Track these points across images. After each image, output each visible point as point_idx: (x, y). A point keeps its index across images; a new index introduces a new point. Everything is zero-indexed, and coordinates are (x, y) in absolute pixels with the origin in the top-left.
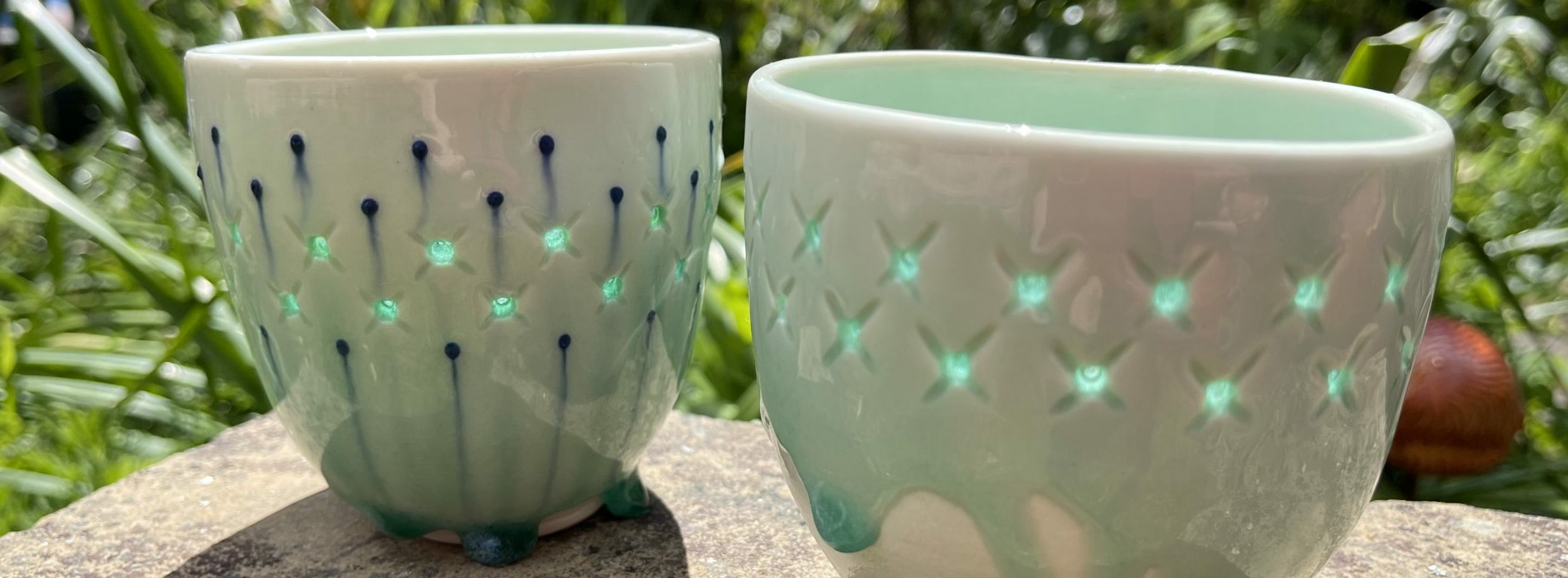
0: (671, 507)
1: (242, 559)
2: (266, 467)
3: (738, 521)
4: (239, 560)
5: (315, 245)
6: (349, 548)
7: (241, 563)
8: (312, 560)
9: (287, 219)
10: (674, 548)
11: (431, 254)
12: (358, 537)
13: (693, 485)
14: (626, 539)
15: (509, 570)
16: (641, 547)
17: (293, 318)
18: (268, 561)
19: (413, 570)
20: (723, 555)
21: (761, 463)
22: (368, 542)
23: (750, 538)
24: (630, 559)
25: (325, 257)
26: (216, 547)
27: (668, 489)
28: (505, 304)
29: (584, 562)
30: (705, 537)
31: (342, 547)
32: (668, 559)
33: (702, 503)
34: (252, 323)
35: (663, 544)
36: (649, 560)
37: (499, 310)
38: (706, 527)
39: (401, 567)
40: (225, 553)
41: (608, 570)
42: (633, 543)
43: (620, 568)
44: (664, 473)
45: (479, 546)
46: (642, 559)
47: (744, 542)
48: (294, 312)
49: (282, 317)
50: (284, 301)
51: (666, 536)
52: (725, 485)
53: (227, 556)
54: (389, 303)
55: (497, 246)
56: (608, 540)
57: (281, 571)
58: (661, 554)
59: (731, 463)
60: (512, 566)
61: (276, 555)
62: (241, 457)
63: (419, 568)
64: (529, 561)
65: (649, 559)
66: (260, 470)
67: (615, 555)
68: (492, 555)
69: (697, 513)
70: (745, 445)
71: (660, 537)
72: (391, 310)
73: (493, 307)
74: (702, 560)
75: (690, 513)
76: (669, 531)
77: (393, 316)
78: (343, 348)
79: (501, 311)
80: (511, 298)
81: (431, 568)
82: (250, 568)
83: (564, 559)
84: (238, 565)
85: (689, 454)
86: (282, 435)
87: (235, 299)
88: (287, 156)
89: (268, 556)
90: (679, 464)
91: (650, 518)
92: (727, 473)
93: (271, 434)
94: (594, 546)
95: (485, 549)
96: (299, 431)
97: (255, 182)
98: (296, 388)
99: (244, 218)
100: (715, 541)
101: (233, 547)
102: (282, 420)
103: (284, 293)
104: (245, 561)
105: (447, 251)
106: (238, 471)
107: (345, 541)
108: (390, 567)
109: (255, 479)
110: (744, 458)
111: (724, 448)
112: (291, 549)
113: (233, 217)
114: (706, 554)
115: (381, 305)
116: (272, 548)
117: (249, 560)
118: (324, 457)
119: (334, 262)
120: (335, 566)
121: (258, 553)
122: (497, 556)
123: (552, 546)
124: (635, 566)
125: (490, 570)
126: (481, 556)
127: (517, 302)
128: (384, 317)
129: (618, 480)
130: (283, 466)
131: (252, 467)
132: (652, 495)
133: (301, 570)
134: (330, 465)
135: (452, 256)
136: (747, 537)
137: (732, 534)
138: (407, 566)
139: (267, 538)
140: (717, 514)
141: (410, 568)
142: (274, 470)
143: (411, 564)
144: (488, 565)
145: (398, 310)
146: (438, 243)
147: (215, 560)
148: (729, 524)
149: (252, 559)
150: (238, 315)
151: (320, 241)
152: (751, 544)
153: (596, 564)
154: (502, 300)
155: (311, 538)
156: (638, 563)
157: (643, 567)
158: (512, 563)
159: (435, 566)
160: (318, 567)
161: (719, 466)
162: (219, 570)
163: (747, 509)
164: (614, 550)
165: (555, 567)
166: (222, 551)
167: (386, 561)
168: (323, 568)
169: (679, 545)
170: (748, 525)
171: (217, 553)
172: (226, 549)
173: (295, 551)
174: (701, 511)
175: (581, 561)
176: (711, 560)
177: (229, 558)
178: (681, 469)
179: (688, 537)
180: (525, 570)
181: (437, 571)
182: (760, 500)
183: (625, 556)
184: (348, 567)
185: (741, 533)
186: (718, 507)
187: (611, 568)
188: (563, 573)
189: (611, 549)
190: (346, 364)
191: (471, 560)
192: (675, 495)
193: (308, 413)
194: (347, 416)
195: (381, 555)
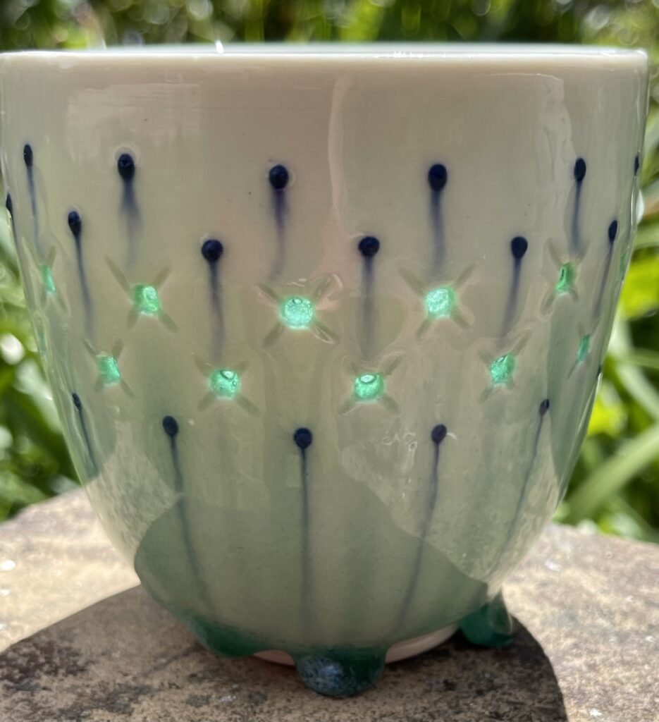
0: (540, 638)
1: (43, 665)
2: (72, 553)
3: (623, 663)
4: (40, 666)
5: (143, 296)
6: (164, 661)
7: (41, 670)
8: (121, 672)
9: (109, 262)
10: (548, 693)
11: (284, 315)
12: (174, 647)
13: (563, 612)
14: (487, 675)
15: (350, 703)
16: (507, 687)
17: (112, 386)
18: (72, 669)
19: (237, 693)
20: (610, 707)
21: (644, 590)
22: (186, 655)
23: (641, 687)
24: (494, 702)
25: (154, 312)
26: (14, 647)
27: (534, 615)
28: (371, 382)
29: (438, 701)
30: (584, 682)
31: (156, 658)
32: (541, 705)
33: (575, 636)
34: (63, 387)
35: (534, 685)
36: (518, 706)
37: (363, 390)
38: (584, 668)
39: (224, 689)
40: (24, 655)
41: (469, 714)
42: (497, 681)
43: (484, 713)
44: (526, 593)
45: (316, 671)
46: (509, 703)
47: (635, 693)
48: (114, 379)
49: (99, 384)
50: (103, 365)
51: (536, 674)
52: (603, 615)
53: (26, 659)
54: (229, 374)
55: (368, 308)
56: (466, 674)
57: (86, 683)
58: (533, 698)
59: (606, 588)
60: (354, 699)
61: (81, 662)
62: (45, 540)
63: (245, 692)
64: (374, 694)
65: (518, 703)
66: (66, 557)
67: (476, 695)
68: (332, 684)
69: (571, 649)
70: (621, 566)
71: (529, 675)
72: (231, 383)
73: (356, 386)
74: (584, 711)
75: (562, 647)
76: (539, 670)
77: (233, 390)
78: (171, 426)
79: (364, 391)
80: (378, 376)
81: (258, 693)
82: (51, 677)
83: (415, 695)
84: (38, 671)
85: (554, 572)
86: (91, 517)
87: (46, 359)
88: (113, 182)
89: (72, 664)
90: (544, 584)
91: (514, 651)
92: (604, 600)
93: (78, 515)
94: (450, 681)
95: (323, 677)
96: (111, 517)
97: (72, 215)
98: (111, 467)
99: (58, 258)
100: (597, 687)
101: (33, 649)
102: (91, 501)
103: (102, 355)
104: (46, 668)
105: (303, 311)
106: (43, 555)
107: (160, 650)
108: (210, 688)
109: (59, 568)
110: (623, 582)
111: (597, 568)
112: (98, 656)
113: (46, 258)
114: (587, 704)
115: (220, 376)
116: (76, 654)
117: (51, 666)
118: (138, 551)
119: (166, 319)
120: (148, 682)
121: (61, 659)
122: (337, 686)
123: (399, 676)
124: (501, 712)
125: (328, 701)
126: (318, 683)
127: (385, 382)
128: (222, 391)
129: (482, 604)
130: (91, 554)
131: (57, 553)
132: (515, 620)
133: (108, 684)
134: (145, 560)
135: (310, 319)
136: (637, 686)
137: (617, 680)
138: (230, 689)
139: (71, 641)
140: (597, 652)
141: (233, 692)
142: (81, 558)
143: (235, 686)
144: (325, 695)
145: (240, 384)
146: (293, 301)
147: (14, 663)
148: (612, 665)
149: (54, 665)
150: (48, 379)
151: (149, 291)
152: (643, 695)
153: (453, 705)
154: (367, 378)
155: (121, 645)
156: (505, 709)
157: (511, 714)
158: (353, 694)
159: (262, 691)
160: (127, 682)
161: (592, 590)
162: (17, 677)
163: (633, 649)
164: (474, 688)
165: (404, 704)
166: (21, 652)
167: (206, 681)
168: (133, 683)
169: (552, 689)
170: (636, 670)
171: (16, 655)
172: (25, 650)
173: (103, 659)
174: (576, 646)
175: (435, 699)
176: (595, 713)
177: (29, 661)
178: (548, 590)
179: (564, 679)
180: (368, 704)
181: (265, 698)
182: (649, 638)
183: (488, 697)
184: (162, 684)
185: (629, 679)
186: (597, 642)
187: (472, 712)
188: (415, 713)
189: (470, 686)
190: (173, 445)
191: (304, 687)
192: (543, 623)
193: (123, 498)
194: (169, 505)
195: (200, 672)
